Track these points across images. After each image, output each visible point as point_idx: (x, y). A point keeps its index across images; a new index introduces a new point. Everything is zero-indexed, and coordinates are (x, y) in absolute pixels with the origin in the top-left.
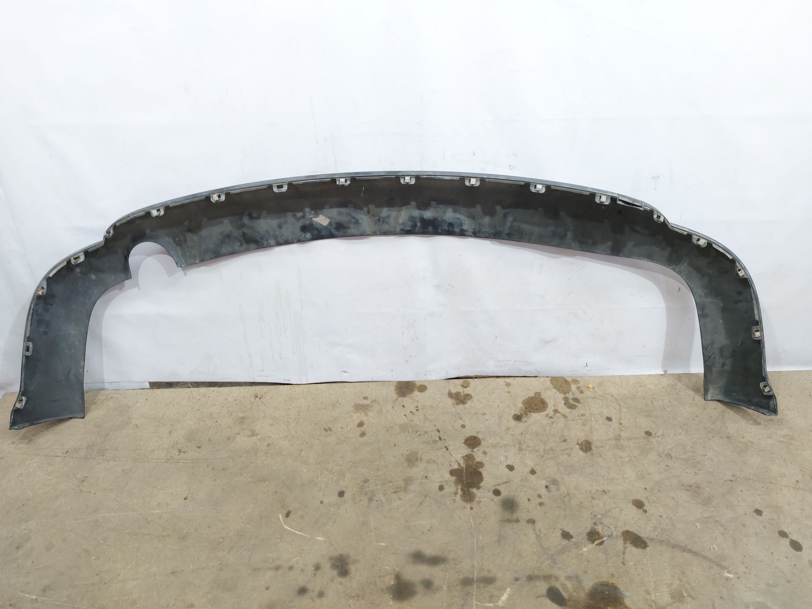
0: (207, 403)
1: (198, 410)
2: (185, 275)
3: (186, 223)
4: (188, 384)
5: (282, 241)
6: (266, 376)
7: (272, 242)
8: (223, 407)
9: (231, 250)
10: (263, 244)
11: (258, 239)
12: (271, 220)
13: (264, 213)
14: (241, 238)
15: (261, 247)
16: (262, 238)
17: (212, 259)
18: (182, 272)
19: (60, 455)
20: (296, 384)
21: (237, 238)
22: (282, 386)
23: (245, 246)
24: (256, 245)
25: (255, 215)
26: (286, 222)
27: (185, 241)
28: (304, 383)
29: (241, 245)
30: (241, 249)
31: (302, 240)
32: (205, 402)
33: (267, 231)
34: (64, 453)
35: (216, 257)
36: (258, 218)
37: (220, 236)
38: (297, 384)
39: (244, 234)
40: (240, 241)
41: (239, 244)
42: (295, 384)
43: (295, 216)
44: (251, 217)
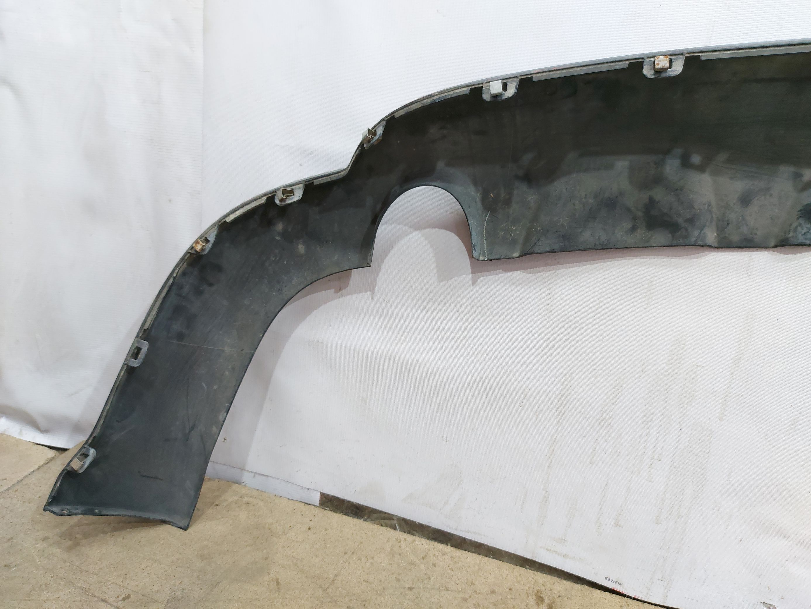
0: (430, 579)
1: (410, 589)
2: (474, 283)
3: (527, 158)
4: (393, 520)
5: (735, 238)
6: (565, 556)
7: (711, 236)
8: (465, 600)
9: (604, 238)
10: (686, 237)
11: (680, 221)
12: (731, 178)
13: (722, 157)
14: (640, 214)
15: (681, 241)
16: (691, 221)
17: (552, 251)
18: (469, 277)
19: (111, 600)
20: (634, 599)
21: (628, 210)
22: (598, 591)
23: (641, 233)
24: (670, 235)
25: (696, 159)
26: (767, 190)
27: (508, 202)
28: (653, 602)
29: (634, 229)
30: (630, 240)
31: (796, 242)
32: (426, 574)
33: (709, 205)
34: (121, 598)
35: (562, 250)
36: (701, 169)
37: (591, 201)
38: (637, 598)
39: (652, 203)
40: (635, 218)
41: (628, 225)
42: (633, 596)
43: (797, 176)
44: (686, 163)
